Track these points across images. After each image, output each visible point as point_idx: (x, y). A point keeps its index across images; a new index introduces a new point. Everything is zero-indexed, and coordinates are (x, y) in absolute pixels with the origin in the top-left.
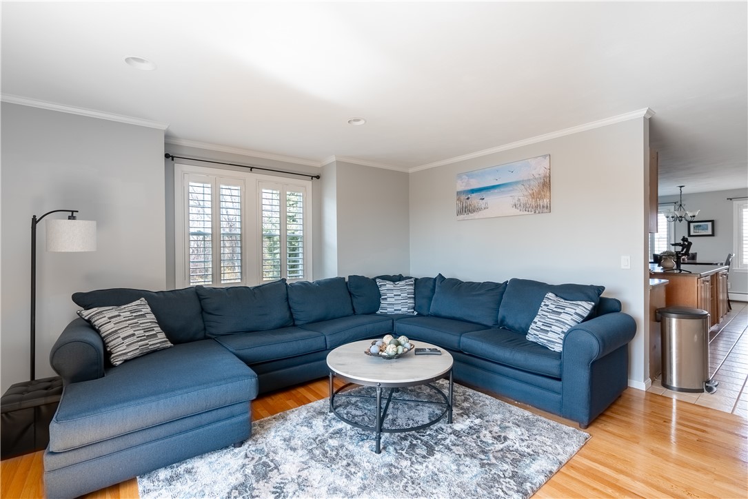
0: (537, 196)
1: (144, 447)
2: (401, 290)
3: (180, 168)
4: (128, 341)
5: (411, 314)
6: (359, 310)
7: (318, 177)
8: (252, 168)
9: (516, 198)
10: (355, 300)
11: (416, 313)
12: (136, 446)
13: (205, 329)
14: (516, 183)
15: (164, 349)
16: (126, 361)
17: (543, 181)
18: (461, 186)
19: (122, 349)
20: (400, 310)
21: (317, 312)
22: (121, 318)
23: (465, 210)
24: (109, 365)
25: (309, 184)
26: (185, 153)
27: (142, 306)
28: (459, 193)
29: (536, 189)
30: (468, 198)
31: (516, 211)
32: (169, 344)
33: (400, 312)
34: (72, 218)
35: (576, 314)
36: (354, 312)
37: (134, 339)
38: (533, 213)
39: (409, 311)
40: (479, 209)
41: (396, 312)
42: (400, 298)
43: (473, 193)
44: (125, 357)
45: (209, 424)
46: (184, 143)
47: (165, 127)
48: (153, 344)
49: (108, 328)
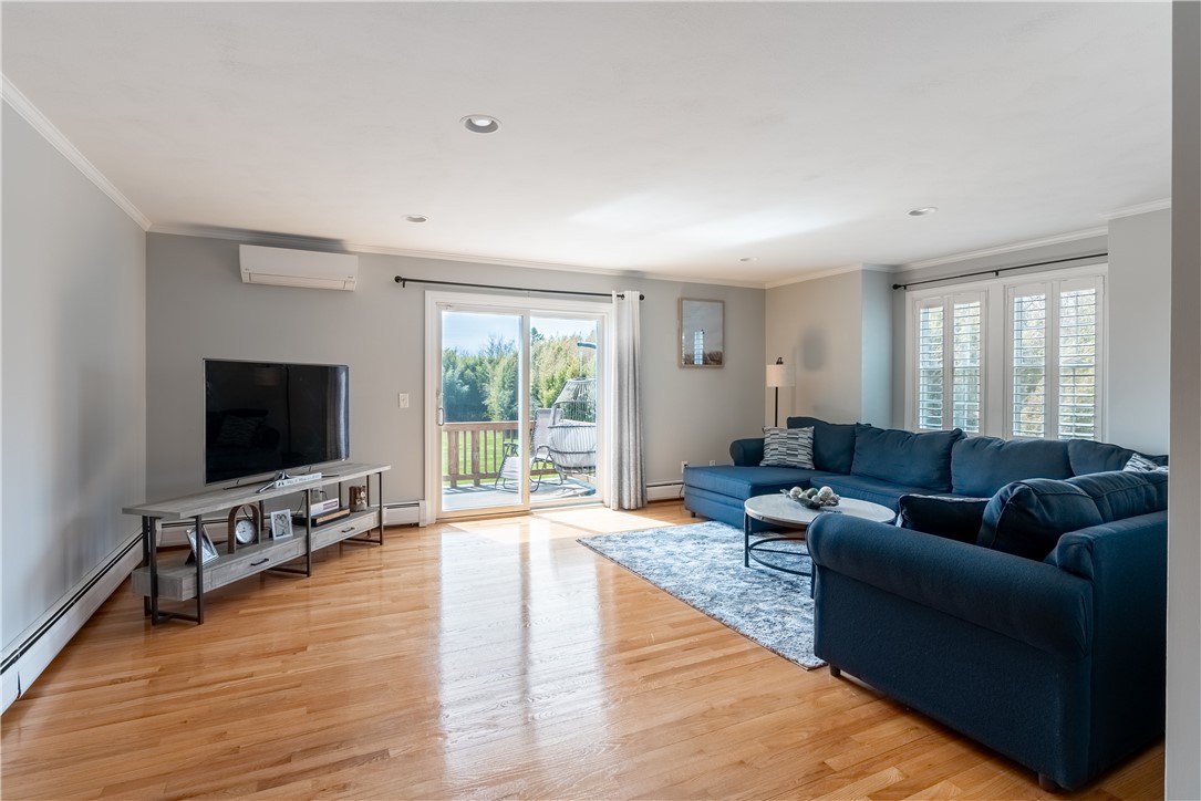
3: (912, 295)
4: (772, 452)
13: (850, 465)
19: (769, 457)
26: (917, 277)
27: (806, 433)
32: (810, 466)
34: (779, 363)
44: (768, 462)
46: (915, 266)
47: (860, 267)
48: (791, 460)
49: (767, 441)
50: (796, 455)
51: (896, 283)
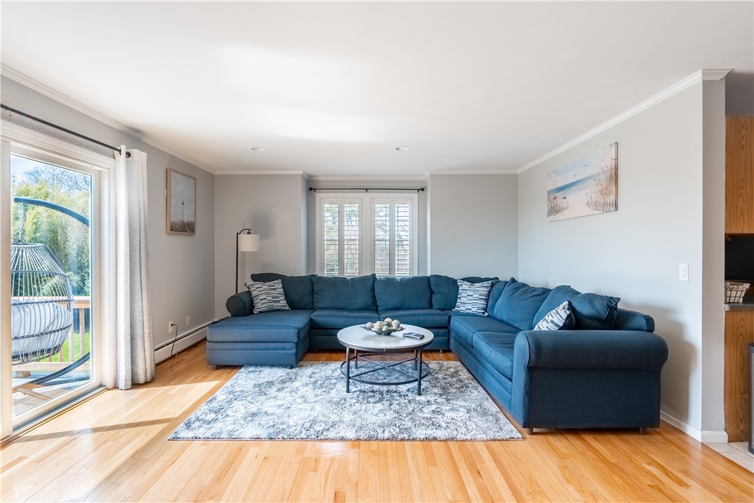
0: (605, 192)
1: (242, 351)
2: (474, 291)
3: (319, 196)
4: (262, 302)
5: (481, 314)
6: (435, 305)
7: (423, 190)
8: (367, 189)
9: (589, 196)
10: (434, 297)
11: (486, 314)
12: (239, 350)
13: (313, 303)
14: (589, 178)
15: (284, 310)
16: (260, 312)
17: (609, 174)
18: (551, 187)
19: (260, 306)
20: (471, 309)
21: (394, 301)
22: (262, 289)
23: (554, 210)
24: (252, 313)
25: (415, 196)
26: (322, 185)
27: (278, 284)
28: (549, 192)
29: (604, 184)
30: (555, 198)
31: (589, 211)
32: (288, 308)
33: (470, 312)
34: (249, 233)
35: (552, 321)
36: (431, 306)
37: (266, 301)
38: (601, 212)
39: (479, 311)
40: (562, 209)
41: (468, 311)
42: (472, 298)
43: (558, 192)
44: (259, 310)
45: (273, 349)
46: (321, 178)
47: (301, 172)
48: (276, 305)
49: (254, 293)
50: (279, 301)
51: (312, 187)
